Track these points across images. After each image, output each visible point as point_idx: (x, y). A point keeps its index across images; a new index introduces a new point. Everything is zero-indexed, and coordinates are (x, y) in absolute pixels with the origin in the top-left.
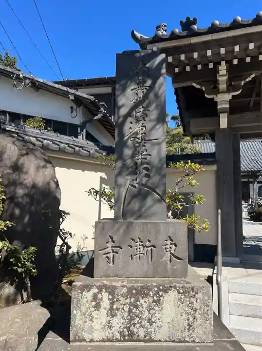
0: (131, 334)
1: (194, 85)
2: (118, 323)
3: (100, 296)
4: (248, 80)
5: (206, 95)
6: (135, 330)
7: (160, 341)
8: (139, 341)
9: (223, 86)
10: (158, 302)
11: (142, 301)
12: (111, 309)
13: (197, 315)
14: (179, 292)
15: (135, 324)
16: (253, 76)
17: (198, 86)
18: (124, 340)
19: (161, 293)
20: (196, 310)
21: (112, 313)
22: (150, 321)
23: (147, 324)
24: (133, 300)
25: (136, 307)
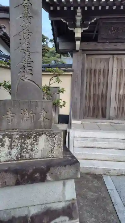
0: (22, 157)
1: (62, 20)
2: (15, 152)
3: (4, 140)
4: (92, 21)
5: (69, 28)
6: (24, 155)
7: (37, 158)
8: (26, 159)
9: (78, 23)
10: (36, 141)
11: (28, 141)
12: (11, 146)
13: (56, 146)
14: (47, 136)
15: (24, 152)
16: (95, 19)
17: (64, 22)
18: (18, 160)
19: (37, 136)
20: (55, 143)
21: (11, 147)
22: (32, 150)
23: (30, 152)
24: (23, 140)
25: (25, 144)
